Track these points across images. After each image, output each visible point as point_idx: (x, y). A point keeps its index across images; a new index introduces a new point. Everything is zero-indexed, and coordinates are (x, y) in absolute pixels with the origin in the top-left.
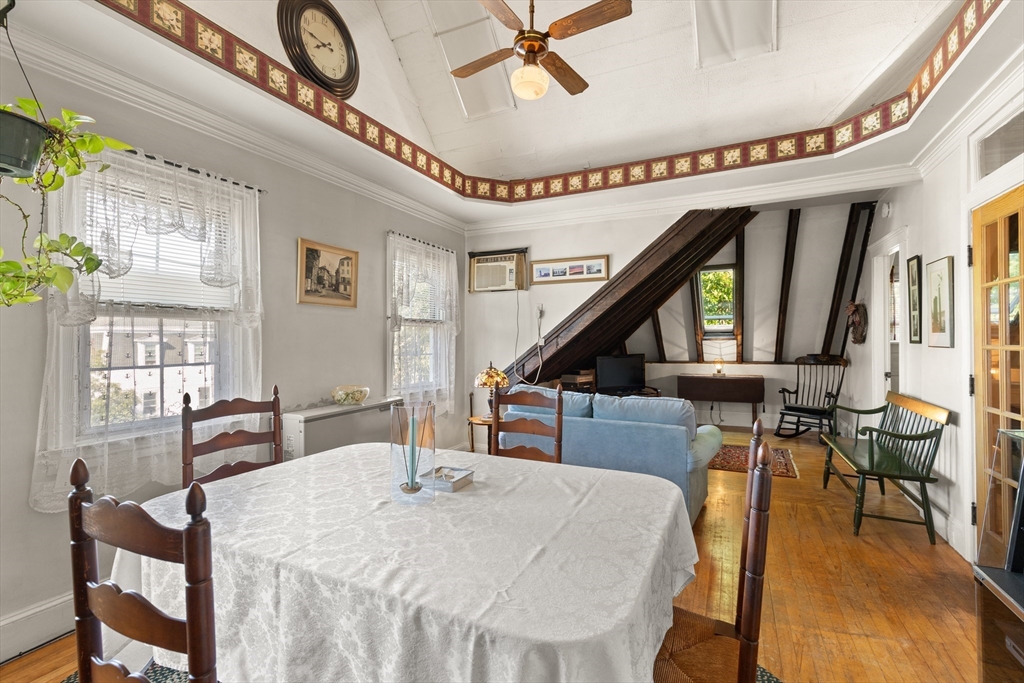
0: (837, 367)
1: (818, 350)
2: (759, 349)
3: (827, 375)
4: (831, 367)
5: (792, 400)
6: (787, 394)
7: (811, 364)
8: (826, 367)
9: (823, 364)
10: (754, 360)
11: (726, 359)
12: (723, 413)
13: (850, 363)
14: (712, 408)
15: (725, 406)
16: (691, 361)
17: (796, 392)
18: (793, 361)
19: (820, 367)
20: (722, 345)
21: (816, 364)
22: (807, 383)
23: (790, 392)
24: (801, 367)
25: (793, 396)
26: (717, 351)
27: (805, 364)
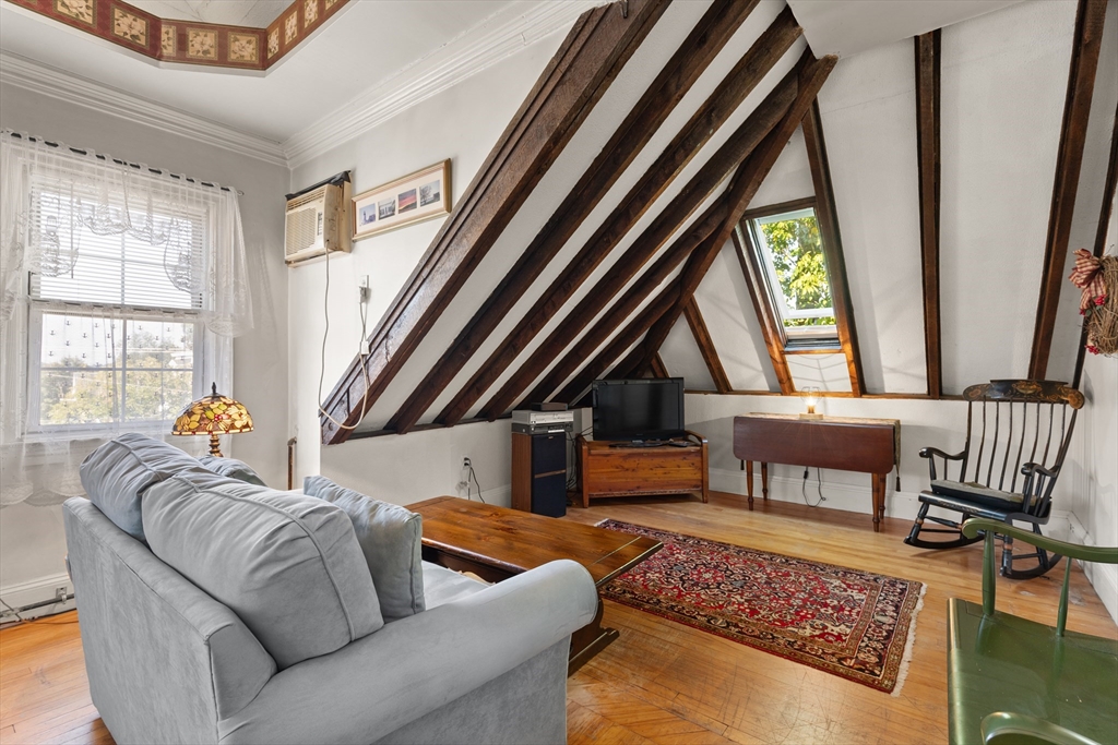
0: (1058, 407)
1: (1019, 370)
2: (893, 370)
3: (1035, 425)
4: (1046, 407)
5: (952, 476)
6: (939, 461)
7: (998, 401)
8: (1032, 407)
9: (1026, 399)
10: (888, 390)
11: (833, 387)
12: (825, 485)
13: (1091, 398)
14: (806, 475)
15: (829, 474)
16: (772, 392)
17: (964, 456)
18: (960, 392)
19: (1018, 407)
20: (823, 363)
21: (1011, 401)
22: (990, 436)
23: (947, 457)
24: (977, 406)
25: (954, 467)
26: (815, 375)
27: (985, 399)
